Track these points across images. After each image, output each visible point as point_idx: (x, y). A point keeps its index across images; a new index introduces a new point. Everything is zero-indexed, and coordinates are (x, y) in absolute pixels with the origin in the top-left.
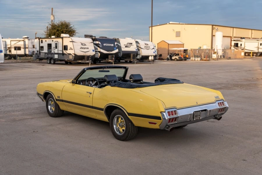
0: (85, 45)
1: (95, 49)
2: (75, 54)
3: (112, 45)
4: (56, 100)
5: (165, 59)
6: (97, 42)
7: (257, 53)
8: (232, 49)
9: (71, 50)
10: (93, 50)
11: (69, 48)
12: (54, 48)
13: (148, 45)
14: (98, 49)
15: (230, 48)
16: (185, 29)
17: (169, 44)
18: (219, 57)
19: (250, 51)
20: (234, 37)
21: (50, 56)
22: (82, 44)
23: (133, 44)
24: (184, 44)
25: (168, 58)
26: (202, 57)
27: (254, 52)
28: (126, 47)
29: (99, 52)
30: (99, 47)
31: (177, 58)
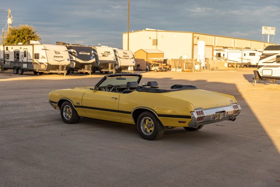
0: (59, 53)
1: (70, 58)
2: (48, 64)
3: (89, 54)
4: (74, 107)
5: (144, 70)
6: (72, 50)
7: (241, 64)
8: (214, 59)
9: (44, 59)
10: (68, 59)
11: (40, 56)
12: (23, 56)
13: (126, 54)
14: (72, 58)
15: (212, 58)
16: (162, 37)
17: (147, 53)
18: (202, 68)
19: (233, 62)
20: (216, 46)
21: (17, 65)
22: (56, 52)
23: (110, 53)
24: (163, 53)
25: (147, 69)
26: (184, 68)
27: (238, 63)
28: (103, 56)
29: (74, 61)
30: (74, 55)
31: (157, 69)
